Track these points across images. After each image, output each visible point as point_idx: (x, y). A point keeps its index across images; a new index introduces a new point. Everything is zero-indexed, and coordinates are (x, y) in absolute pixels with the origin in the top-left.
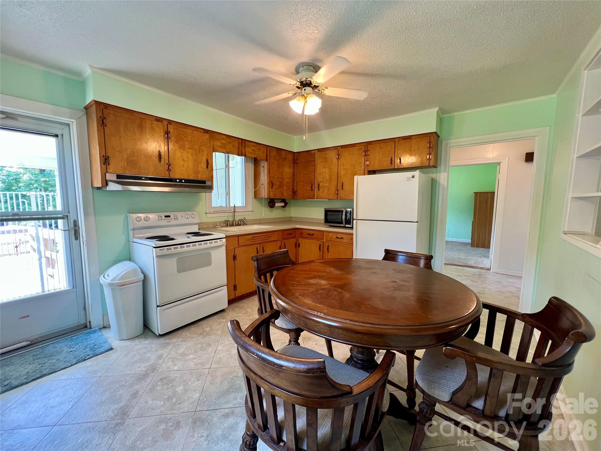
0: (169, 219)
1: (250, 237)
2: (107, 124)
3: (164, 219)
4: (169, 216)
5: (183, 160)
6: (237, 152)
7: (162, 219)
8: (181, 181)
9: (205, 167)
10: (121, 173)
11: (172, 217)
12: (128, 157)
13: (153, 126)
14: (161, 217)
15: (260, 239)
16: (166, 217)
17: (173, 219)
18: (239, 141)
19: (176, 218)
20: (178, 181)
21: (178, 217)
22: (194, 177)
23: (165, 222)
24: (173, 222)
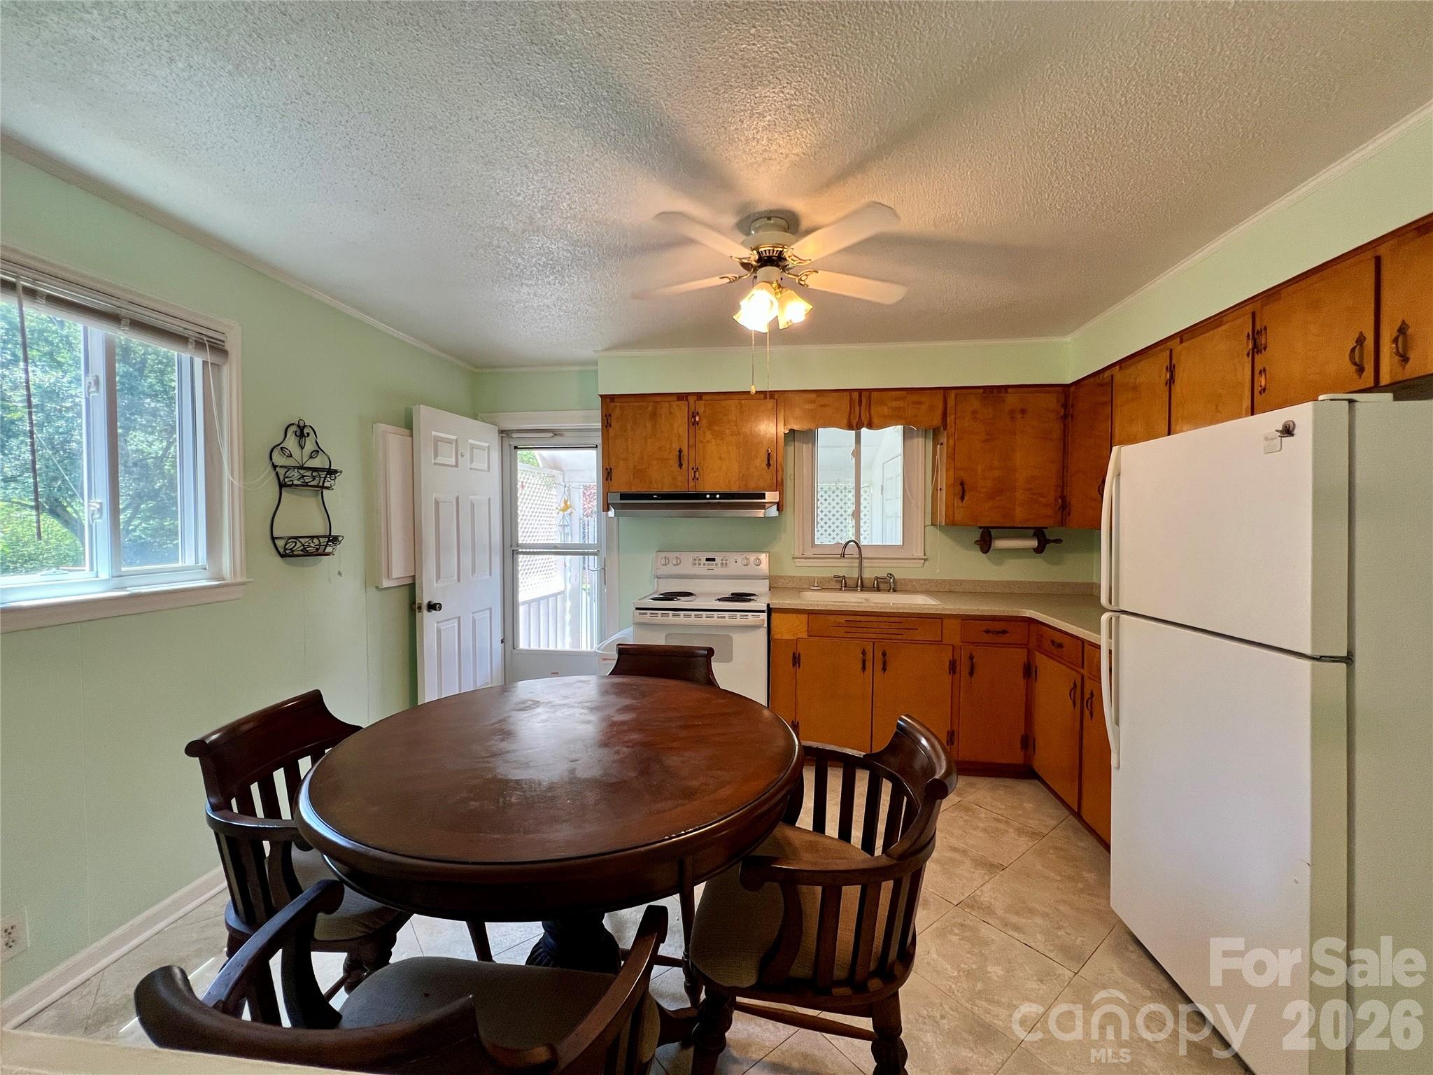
0: (712, 565)
1: (841, 619)
2: (612, 425)
3: (704, 564)
4: (713, 560)
5: (720, 458)
6: (845, 421)
7: (700, 564)
8: (713, 496)
9: (764, 465)
10: (626, 490)
11: (718, 560)
12: (635, 466)
13: (672, 410)
14: (700, 560)
15: (877, 631)
16: (708, 560)
17: (719, 565)
18: (851, 396)
19: (724, 565)
20: (708, 496)
21: (727, 562)
22: (739, 487)
23: (703, 570)
24: (718, 570)
